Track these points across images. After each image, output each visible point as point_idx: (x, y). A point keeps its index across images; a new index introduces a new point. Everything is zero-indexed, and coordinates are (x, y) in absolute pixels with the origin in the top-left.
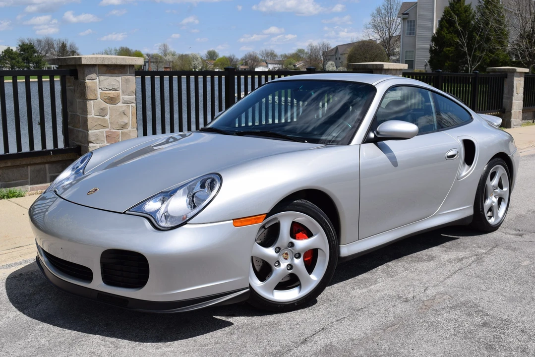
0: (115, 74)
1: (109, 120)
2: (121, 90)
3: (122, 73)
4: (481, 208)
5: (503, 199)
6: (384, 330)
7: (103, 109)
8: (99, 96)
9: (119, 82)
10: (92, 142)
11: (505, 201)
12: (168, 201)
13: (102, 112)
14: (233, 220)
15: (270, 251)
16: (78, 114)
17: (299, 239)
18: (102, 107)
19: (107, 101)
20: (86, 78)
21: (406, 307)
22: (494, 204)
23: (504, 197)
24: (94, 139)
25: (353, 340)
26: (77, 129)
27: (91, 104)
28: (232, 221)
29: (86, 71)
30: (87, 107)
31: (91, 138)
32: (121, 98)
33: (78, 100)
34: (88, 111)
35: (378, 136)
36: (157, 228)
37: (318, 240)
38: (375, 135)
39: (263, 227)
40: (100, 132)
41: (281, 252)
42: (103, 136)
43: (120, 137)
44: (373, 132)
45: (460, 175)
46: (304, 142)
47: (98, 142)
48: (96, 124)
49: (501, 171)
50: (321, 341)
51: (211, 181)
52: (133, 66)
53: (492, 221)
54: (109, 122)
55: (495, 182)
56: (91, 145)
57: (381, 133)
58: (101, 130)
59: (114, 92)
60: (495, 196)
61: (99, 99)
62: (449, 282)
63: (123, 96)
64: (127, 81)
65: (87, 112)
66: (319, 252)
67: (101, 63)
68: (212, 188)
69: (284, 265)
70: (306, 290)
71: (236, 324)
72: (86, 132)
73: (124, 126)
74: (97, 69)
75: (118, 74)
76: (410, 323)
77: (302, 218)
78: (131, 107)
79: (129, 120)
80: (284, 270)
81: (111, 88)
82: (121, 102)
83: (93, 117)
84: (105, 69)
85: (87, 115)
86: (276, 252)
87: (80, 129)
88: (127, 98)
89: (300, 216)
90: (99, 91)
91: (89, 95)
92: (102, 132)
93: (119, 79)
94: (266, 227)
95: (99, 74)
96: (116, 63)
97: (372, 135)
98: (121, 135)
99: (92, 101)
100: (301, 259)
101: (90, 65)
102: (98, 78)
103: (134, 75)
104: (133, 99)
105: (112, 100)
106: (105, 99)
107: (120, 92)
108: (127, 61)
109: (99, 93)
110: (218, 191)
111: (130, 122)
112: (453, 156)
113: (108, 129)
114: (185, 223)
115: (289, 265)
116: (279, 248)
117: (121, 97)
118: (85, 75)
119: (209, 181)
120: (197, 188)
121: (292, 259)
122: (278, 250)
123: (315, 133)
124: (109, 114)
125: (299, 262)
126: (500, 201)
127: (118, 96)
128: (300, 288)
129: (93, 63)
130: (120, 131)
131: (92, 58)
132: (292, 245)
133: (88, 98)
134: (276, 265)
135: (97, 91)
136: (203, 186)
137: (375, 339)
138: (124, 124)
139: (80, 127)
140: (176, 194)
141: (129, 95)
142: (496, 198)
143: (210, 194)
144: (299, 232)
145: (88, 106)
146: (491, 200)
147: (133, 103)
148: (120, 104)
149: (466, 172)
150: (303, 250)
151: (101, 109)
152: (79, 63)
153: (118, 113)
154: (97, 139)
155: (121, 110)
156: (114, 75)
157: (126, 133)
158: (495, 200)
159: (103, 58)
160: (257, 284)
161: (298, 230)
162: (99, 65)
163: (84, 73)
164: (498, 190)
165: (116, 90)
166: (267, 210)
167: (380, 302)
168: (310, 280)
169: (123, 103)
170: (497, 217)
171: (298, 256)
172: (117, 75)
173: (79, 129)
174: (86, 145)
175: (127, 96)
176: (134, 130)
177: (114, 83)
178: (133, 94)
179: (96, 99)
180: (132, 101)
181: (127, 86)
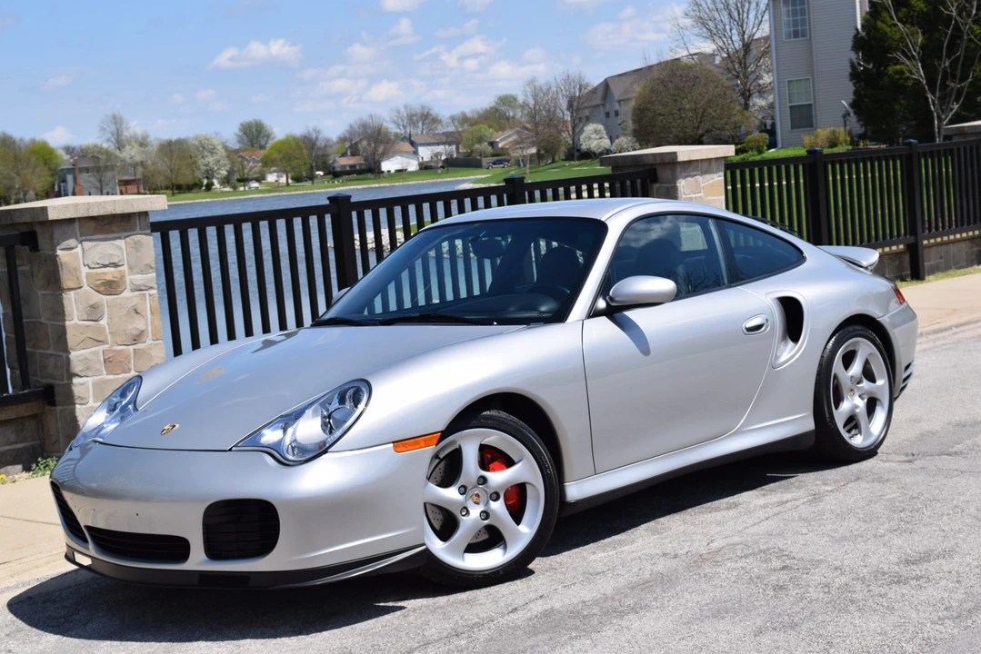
0: (113, 232)
1: (107, 327)
2: (126, 265)
3: (125, 231)
4: (827, 415)
5: (879, 400)
6: (632, 588)
7: (94, 307)
8: (85, 280)
9: (121, 249)
10: (77, 375)
11: (882, 405)
12: (294, 426)
13: (94, 313)
14: (393, 442)
15: (452, 493)
16: (43, 320)
17: (494, 470)
18: (92, 303)
19: (102, 289)
20: (58, 247)
21: (673, 563)
22: (858, 411)
23: (878, 396)
24: (81, 368)
25: (584, 602)
26: (41, 351)
27: (70, 299)
28: (392, 445)
29: (57, 233)
30: (63, 304)
31: (76, 367)
32: (128, 281)
33: (40, 293)
34: (66, 313)
35: (613, 304)
36: (284, 463)
37: (525, 470)
38: (607, 303)
39: (436, 456)
40: (91, 353)
41: (469, 493)
42: (99, 360)
43: (132, 361)
44: (605, 299)
45: (777, 358)
46: (492, 324)
47: (89, 373)
48: (83, 337)
49: (866, 349)
50: (538, 607)
51: (355, 392)
52: (146, 214)
53: (858, 441)
54: (108, 331)
55: (856, 368)
56: (75, 380)
57: (617, 299)
58: (94, 349)
59: (112, 269)
60: (860, 396)
61: (86, 287)
62: (751, 530)
63: (132, 277)
64: (137, 246)
65: (64, 315)
66: (528, 487)
67: (86, 215)
68: (356, 402)
69: (475, 512)
70: (514, 550)
71: (409, 607)
72: (64, 355)
73: (137, 338)
74: (77, 225)
75: (119, 232)
76: (673, 578)
77: (495, 438)
78: (147, 296)
79: (147, 324)
80: (476, 520)
81: (107, 263)
82: (128, 288)
83: (76, 324)
84: (92, 224)
85: (64, 320)
86: (461, 494)
87: (49, 352)
88: (139, 279)
89: (490, 435)
90: (84, 270)
91: (67, 281)
92: (96, 353)
93: (121, 243)
94: (441, 456)
95: (81, 236)
96: (113, 212)
97: (602, 304)
98: (132, 355)
99: (72, 293)
100: (501, 501)
101: (65, 219)
102: (80, 246)
103: (149, 231)
104: (151, 280)
105: (110, 287)
106: (97, 286)
107: (125, 268)
108: (135, 206)
109: (84, 275)
110: (366, 405)
111: (150, 328)
112: (758, 327)
113: (108, 346)
114: (325, 452)
115: (483, 512)
116: (463, 486)
117: (128, 278)
118: (56, 241)
119: (351, 392)
120: (335, 405)
121: (487, 503)
122: (463, 490)
123: (511, 309)
124: (106, 316)
125: (498, 507)
126: (872, 405)
127: (123, 277)
128: (505, 548)
129: (69, 216)
130: (131, 348)
131: (67, 206)
132: (483, 480)
133: (65, 287)
134: (464, 513)
135: (80, 272)
136: (342, 401)
137: (616, 598)
138: (137, 333)
139: (48, 348)
140: (305, 416)
141: (142, 272)
142: (863, 399)
143: (354, 411)
144: (492, 461)
145: (65, 302)
146: (853, 403)
147: (151, 288)
148: (126, 294)
149: (788, 353)
150: (501, 486)
151: (92, 306)
152: (41, 219)
153: (124, 312)
154: (88, 369)
155: (129, 305)
156: (109, 236)
157: (143, 351)
158: (861, 404)
159: (88, 204)
160: (437, 546)
161: (492, 457)
162: (81, 219)
163: (52, 237)
164: (865, 384)
165: (115, 265)
166: (441, 426)
167: (634, 563)
168: (519, 535)
169: (132, 291)
170: (869, 434)
171: (495, 496)
172: (116, 236)
173: (45, 352)
174: (66, 382)
175: (139, 276)
176: (158, 344)
177: (112, 252)
178: (151, 270)
179: (80, 288)
180: (151, 285)
181: (139, 254)
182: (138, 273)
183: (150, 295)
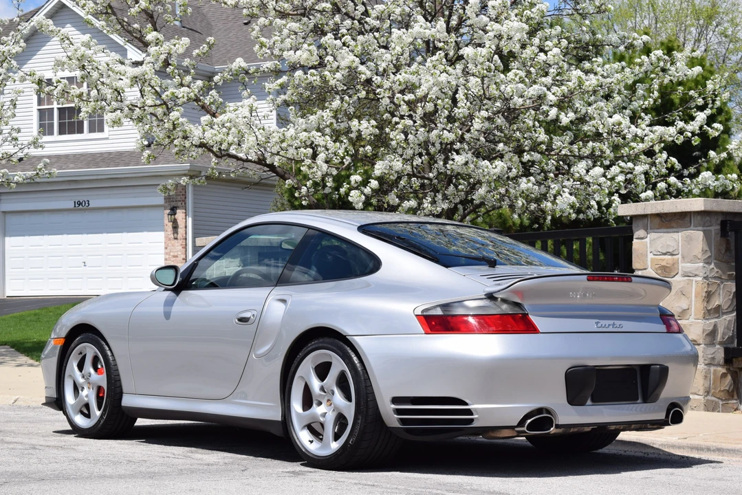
0: (672, 227)
2: (679, 254)
8: (649, 263)
9: (677, 241)
19: (660, 272)
20: (634, 237)
29: (634, 225)
32: (680, 268)
59: (670, 257)
61: (649, 269)
63: (684, 265)
64: (689, 240)
67: (642, 213)
73: (683, 315)
74: (648, 220)
75: (677, 227)
78: (694, 282)
79: (690, 305)
81: (664, 252)
82: (680, 274)
84: (657, 220)
88: (688, 267)
90: (650, 256)
91: (636, 263)
93: (678, 236)
95: (650, 229)
96: (662, 211)
102: (648, 236)
104: (698, 269)
105: (666, 271)
106: (657, 269)
107: (679, 257)
109: (649, 260)
111: (692, 309)
116: (84, 375)
117: (681, 265)
118: (634, 232)
122: (83, 377)
127: (675, 263)
129: (631, 213)
131: (630, 206)
133: (635, 268)
135: (647, 257)
138: (683, 311)
141: (691, 262)
147: (696, 275)
148: (678, 278)
155: (678, 287)
156: (669, 230)
157: (685, 326)
162: (650, 215)
165: (673, 254)
169: (682, 276)
172: (675, 230)
175: (689, 264)
176: (698, 323)
177: (669, 244)
178: (699, 261)
179: (645, 269)
180: (697, 273)
181: (689, 246)
182: (689, 262)
183: (696, 282)
